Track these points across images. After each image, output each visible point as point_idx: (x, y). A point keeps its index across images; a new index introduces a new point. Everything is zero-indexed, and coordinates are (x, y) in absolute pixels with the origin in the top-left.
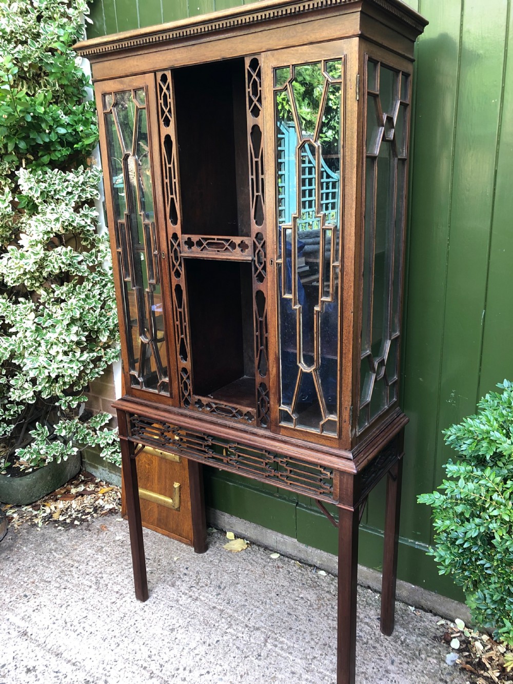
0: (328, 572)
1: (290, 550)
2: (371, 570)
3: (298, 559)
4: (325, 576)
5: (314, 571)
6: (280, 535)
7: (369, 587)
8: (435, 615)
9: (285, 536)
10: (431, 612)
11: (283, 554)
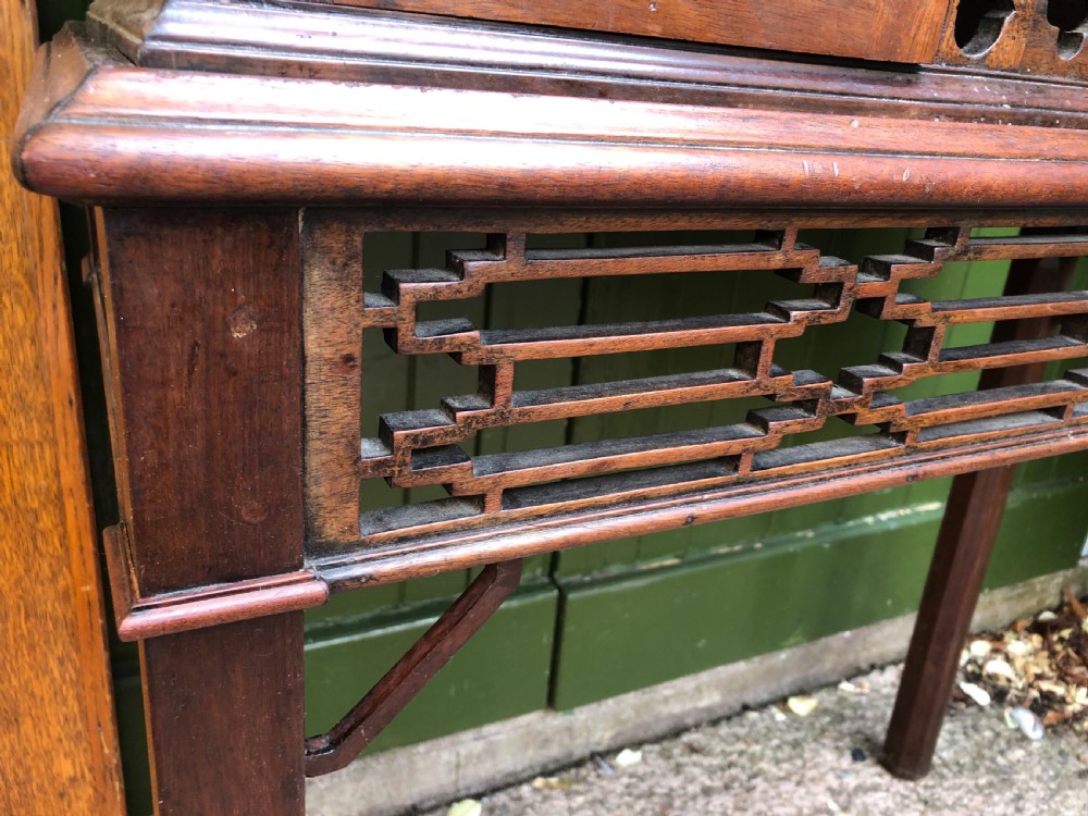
0: (636, 745)
1: (509, 762)
2: (756, 659)
3: (538, 770)
4: (644, 759)
5: (606, 770)
6: (467, 736)
7: (746, 708)
8: (882, 668)
9: (489, 729)
10: (873, 667)
11: (480, 789)
